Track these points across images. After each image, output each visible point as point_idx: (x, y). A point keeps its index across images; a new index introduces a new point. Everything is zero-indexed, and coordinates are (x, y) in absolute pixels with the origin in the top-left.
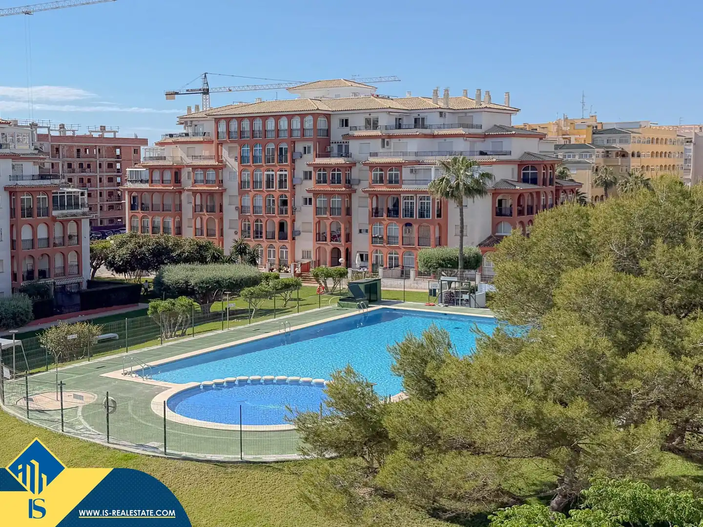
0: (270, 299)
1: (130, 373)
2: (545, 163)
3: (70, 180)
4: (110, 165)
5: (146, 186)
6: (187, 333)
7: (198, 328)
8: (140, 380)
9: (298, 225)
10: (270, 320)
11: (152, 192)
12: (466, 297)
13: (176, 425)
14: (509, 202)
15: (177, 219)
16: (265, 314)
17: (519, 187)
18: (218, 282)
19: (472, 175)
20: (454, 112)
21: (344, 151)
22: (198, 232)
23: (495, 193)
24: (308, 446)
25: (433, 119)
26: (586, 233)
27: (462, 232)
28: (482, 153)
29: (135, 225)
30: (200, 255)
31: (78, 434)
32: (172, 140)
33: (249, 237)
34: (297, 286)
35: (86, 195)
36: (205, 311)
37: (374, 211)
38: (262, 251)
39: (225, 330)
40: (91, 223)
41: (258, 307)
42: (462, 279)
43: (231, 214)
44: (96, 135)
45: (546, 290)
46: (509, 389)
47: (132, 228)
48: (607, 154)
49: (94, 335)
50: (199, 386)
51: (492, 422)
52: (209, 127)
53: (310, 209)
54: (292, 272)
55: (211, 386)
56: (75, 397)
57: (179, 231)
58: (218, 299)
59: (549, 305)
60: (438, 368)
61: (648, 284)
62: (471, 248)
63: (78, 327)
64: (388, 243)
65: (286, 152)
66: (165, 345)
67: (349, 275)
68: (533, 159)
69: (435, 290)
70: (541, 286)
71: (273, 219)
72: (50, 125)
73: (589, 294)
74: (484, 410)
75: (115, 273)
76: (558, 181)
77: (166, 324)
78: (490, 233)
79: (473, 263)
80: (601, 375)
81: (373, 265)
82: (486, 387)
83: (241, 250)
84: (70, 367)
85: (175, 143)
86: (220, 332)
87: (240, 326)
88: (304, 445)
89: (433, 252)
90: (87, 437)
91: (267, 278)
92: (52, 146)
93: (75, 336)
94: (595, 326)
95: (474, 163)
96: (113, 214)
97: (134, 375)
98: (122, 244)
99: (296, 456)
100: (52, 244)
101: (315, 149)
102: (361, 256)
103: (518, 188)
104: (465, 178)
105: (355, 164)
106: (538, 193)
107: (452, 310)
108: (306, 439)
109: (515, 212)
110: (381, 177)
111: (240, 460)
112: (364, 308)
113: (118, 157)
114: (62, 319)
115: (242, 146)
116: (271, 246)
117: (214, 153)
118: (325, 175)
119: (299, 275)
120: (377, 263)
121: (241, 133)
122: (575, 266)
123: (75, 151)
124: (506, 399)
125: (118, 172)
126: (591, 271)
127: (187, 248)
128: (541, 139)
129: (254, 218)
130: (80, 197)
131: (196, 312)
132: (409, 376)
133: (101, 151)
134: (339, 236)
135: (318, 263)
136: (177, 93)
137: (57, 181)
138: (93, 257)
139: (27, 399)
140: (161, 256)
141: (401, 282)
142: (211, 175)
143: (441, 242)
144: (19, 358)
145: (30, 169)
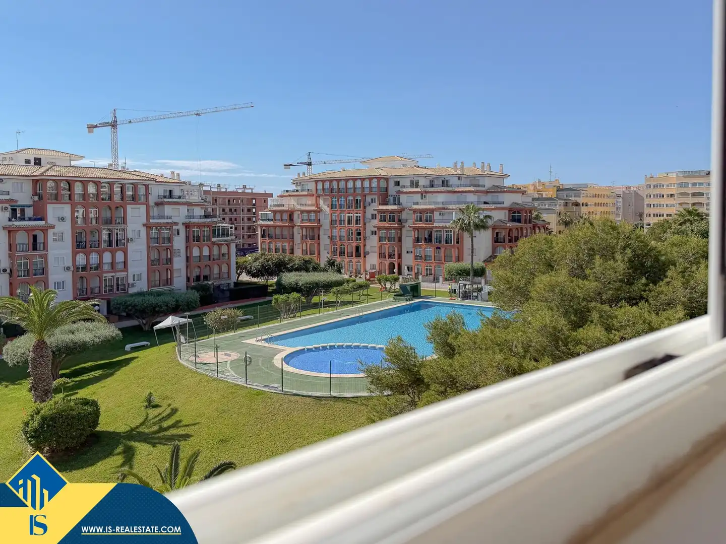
0: (350, 295)
1: (260, 340)
2: (526, 209)
3: (224, 219)
4: (249, 210)
5: (271, 223)
6: (297, 316)
7: (303, 313)
8: (267, 345)
9: (368, 248)
10: (350, 308)
11: (275, 227)
12: (475, 294)
13: (289, 373)
14: (503, 234)
15: (291, 244)
16: (346, 304)
18: (317, 283)
19: (479, 216)
20: (468, 177)
21: (397, 201)
22: (304, 252)
23: (494, 228)
24: (373, 387)
25: (453, 181)
26: (551, 252)
27: (472, 252)
28: (485, 203)
29: (264, 247)
30: (305, 267)
31: (227, 378)
32: (288, 194)
33: (336, 255)
34: (366, 286)
35: (233, 229)
36: (309, 301)
37: (416, 239)
38: (345, 264)
39: (321, 314)
40: (236, 246)
41: (342, 300)
42: (473, 283)
43: (325, 240)
44: (240, 191)
45: (525, 288)
46: (501, 351)
47: (262, 249)
48: (566, 204)
49: (238, 316)
50: (304, 349)
52: (312, 186)
53: (376, 238)
54: (364, 278)
55: (311, 349)
56: (226, 354)
57: (292, 252)
58: (316, 294)
59: (527, 298)
60: (456, 338)
61: (591, 285)
62: (478, 263)
63: (228, 311)
64: (425, 260)
65: (360, 202)
66: (282, 323)
67: (400, 280)
68: (517, 206)
69: (455, 290)
70: (522, 286)
71: (352, 244)
72: (211, 184)
73: (553, 291)
74: (485, 364)
75: (251, 278)
76: (534, 221)
77: (283, 309)
78: (490, 254)
79: (480, 273)
80: (560, 343)
81: (415, 273)
82: (487, 349)
83: (331, 263)
84: (223, 336)
85: (290, 196)
86: (318, 315)
87: (330, 311)
88: (370, 386)
89: (453, 265)
90: (232, 380)
91: (348, 281)
92: (213, 198)
93: (226, 317)
94: (557, 311)
95: (479, 209)
96: (251, 241)
97: (263, 342)
98: (256, 260)
99: (366, 394)
100: (212, 259)
101: (379, 200)
102: (408, 268)
103: (508, 225)
104: (474, 218)
105: (404, 209)
106: (522, 229)
107: (466, 302)
108: (372, 382)
109: (507, 240)
110: (421, 218)
111: (330, 396)
112: (410, 301)
113: (254, 205)
114: (218, 306)
115: (332, 198)
116: (351, 261)
117: (314, 202)
118: (384, 216)
119: (369, 280)
120: (418, 272)
121: (332, 190)
122: (544, 273)
123: (227, 201)
124: (499, 357)
125: (254, 214)
126: (554, 276)
127: (297, 262)
128: (523, 194)
129: (340, 244)
130: (230, 229)
131: (303, 303)
132: (438, 343)
133: (243, 201)
134: (394, 255)
135: (380, 272)
136: (291, 165)
137: (215, 220)
138: (237, 268)
139: (195, 356)
140: (281, 267)
141: (433, 284)
142: (313, 216)
143: (459, 259)
144: (191, 330)
145: (198, 212)
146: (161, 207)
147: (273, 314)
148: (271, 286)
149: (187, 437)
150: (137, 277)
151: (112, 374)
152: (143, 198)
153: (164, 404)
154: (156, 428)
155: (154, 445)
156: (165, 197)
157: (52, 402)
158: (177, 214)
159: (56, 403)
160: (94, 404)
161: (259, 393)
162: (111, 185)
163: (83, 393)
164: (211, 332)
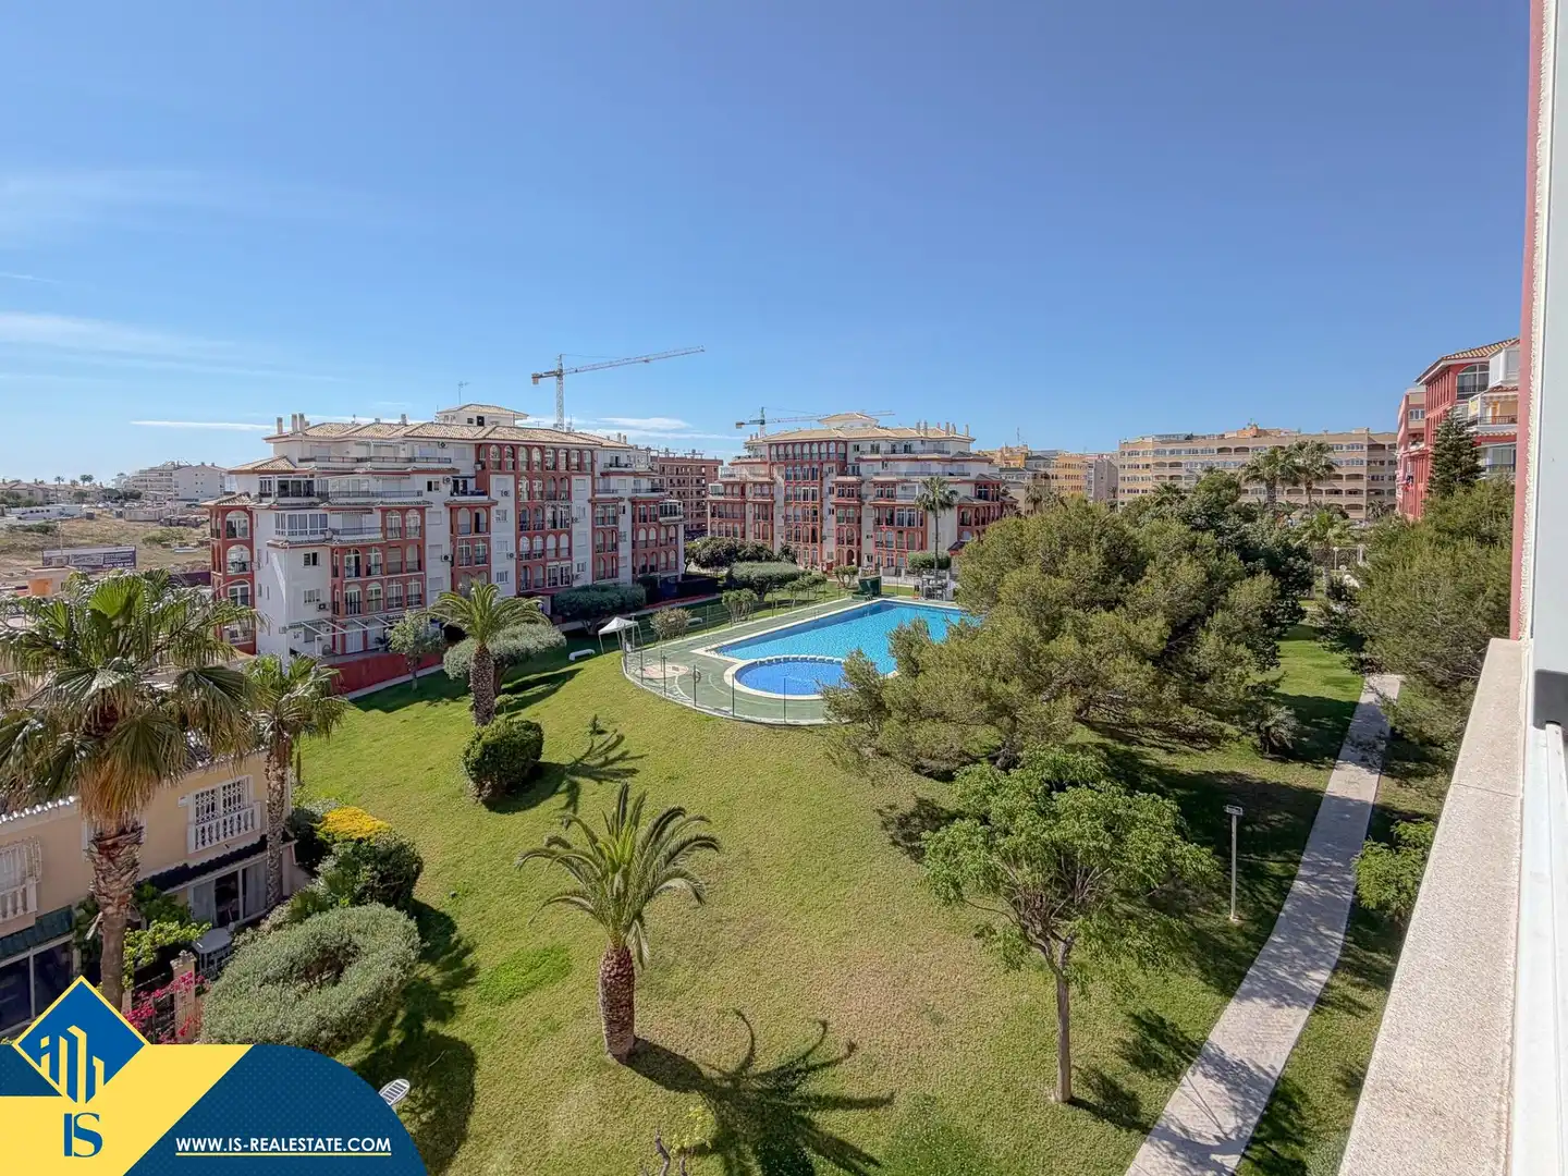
0: (805, 592)
1: (710, 650)
2: (993, 483)
3: (671, 493)
4: (698, 481)
5: (722, 498)
6: (749, 618)
7: (757, 615)
8: (716, 656)
9: (825, 532)
10: (805, 609)
11: (725, 503)
12: (939, 592)
13: (741, 693)
14: (970, 514)
15: (743, 525)
16: (802, 604)
17: (976, 502)
18: (770, 577)
19: (944, 492)
20: (931, 440)
21: (856, 471)
22: (757, 536)
23: (960, 507)
24: (831, 713)
25: (917, 446)
26: (1021, 541)
27: (937, 538)
28: (951, 474)
29: (714, 529)
30: (758, 555)
31: (675, 699)
32: (738, 462)
33: (791, 540)
34: (824, 581)
35: (682, 505)
36: (761, 599)
37: (877, 520)
38: (800, 552)
39: (774, 617)
40: (685, 528)
41: (796, 599)
42: (937, 578)
43: (779, 522)
44: (689, 457)
45: (994, 587)
46: (968, 669)
47: (712, 532)
48: (1035, 477)
49: (686, 619)
51: (957, 695)
52: (764, 451)
53: (833, 518)
54: (821, 569)
56: (674, 668)
57: (744, 535)
58: (770, 590)
59: (996, 600)
60: (920, 651)
61: (1063, 584)
62: (944, 552)
63: (675, 612)
64: (886, 547)
65: (817, 471)
66: (733, 628)
67: (860, 573)
68: (985, 479)
69: (918, 586)
70: (990, 584)
71: (808, 526)
72: (659, 450)
73: (1023, 592)
74: (951, 685)
75: (700, 569)
76: (1002, 498)
77: (734, 610)
78: (956, 540)
79: (945, 564)
80: (1031, 658)
81: (876, 565)
82: (953, 667)
83: (786, 551)
84: (670, 644)
85: (742, 463)
86: (770, 618)
87: (782, 614)
88: (828, 712)
89: (917, 555)
90: (681, 702)
91: (803, 574)
92: (660, 465)
93: (673, 619)
94: (1028, 618)
95: (944, 482)
96: (699, 521)
97: (713, 652)
98: (705, 545)
99: (822, 722)
100: (659, 545)
101: (837, 469)
102: (868, 557)
104: (939, 494)
105: (863, 482)
106: (989, 507)
107: (931, 603)
108: (829, 706)
109: (973, 524)
110: (882, 494)
111: (784, 723)
112: (870, 600)
113: (704, 474)
114: (666, 605)
115: (786, 466)
116: (806, 548)
117: (768, 472)
118: (846, 491)
119: (825, 572)
120: (879, 564)
121: (786, 456)
122: (1014, 568)
123: (675, 470)
124: (966, 677)
125: (703, 487)
126: (1024, 572)
127: (749, 549)
128: (990, 463)
129: (794, 525)
130: (678, 506)
131: (755, 602)
132: (900, 657)
133: (692, 470)
134: (853, 540)
135: (838, 563)
136: (743, 424)
137: (662, 494)
138: (686, 555)
139: (642, 669)
140: (731, 555)
141: (894, 579)
142: (766, 490)
143: (922, 547)
144: (637, 636)
145: (645, 484)
146: (607, 478)
147: (723, 618)
148: (720, 579)
149: (633, 772)
150: (581, 568)
151: (555, 691)
152: (589, 467)
153: (610, 729)
154: (602, 760)
155: (600, 781)
156: (611, 466)
157: (493, 726)
158: (623, 487)
159: (498, 727)
160: (537, 728)
161: (709, 718)
162: (556, 451)
163: (526, 714)
164: (658, 639)
